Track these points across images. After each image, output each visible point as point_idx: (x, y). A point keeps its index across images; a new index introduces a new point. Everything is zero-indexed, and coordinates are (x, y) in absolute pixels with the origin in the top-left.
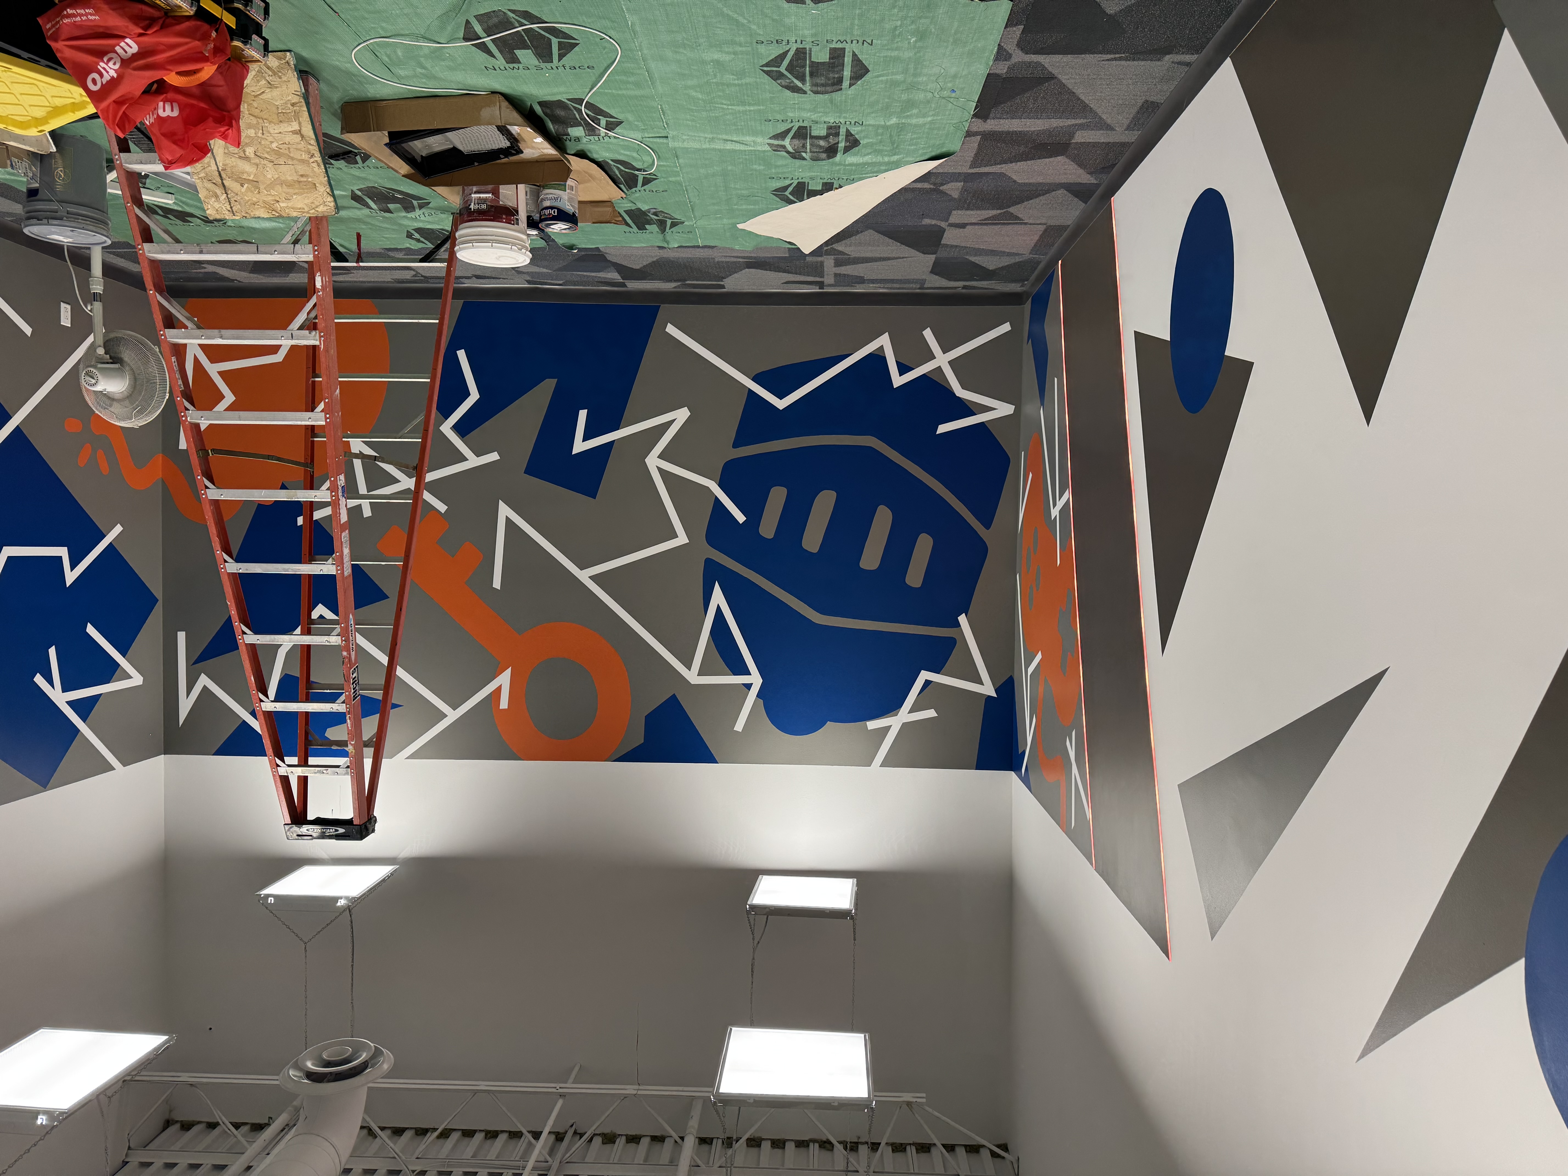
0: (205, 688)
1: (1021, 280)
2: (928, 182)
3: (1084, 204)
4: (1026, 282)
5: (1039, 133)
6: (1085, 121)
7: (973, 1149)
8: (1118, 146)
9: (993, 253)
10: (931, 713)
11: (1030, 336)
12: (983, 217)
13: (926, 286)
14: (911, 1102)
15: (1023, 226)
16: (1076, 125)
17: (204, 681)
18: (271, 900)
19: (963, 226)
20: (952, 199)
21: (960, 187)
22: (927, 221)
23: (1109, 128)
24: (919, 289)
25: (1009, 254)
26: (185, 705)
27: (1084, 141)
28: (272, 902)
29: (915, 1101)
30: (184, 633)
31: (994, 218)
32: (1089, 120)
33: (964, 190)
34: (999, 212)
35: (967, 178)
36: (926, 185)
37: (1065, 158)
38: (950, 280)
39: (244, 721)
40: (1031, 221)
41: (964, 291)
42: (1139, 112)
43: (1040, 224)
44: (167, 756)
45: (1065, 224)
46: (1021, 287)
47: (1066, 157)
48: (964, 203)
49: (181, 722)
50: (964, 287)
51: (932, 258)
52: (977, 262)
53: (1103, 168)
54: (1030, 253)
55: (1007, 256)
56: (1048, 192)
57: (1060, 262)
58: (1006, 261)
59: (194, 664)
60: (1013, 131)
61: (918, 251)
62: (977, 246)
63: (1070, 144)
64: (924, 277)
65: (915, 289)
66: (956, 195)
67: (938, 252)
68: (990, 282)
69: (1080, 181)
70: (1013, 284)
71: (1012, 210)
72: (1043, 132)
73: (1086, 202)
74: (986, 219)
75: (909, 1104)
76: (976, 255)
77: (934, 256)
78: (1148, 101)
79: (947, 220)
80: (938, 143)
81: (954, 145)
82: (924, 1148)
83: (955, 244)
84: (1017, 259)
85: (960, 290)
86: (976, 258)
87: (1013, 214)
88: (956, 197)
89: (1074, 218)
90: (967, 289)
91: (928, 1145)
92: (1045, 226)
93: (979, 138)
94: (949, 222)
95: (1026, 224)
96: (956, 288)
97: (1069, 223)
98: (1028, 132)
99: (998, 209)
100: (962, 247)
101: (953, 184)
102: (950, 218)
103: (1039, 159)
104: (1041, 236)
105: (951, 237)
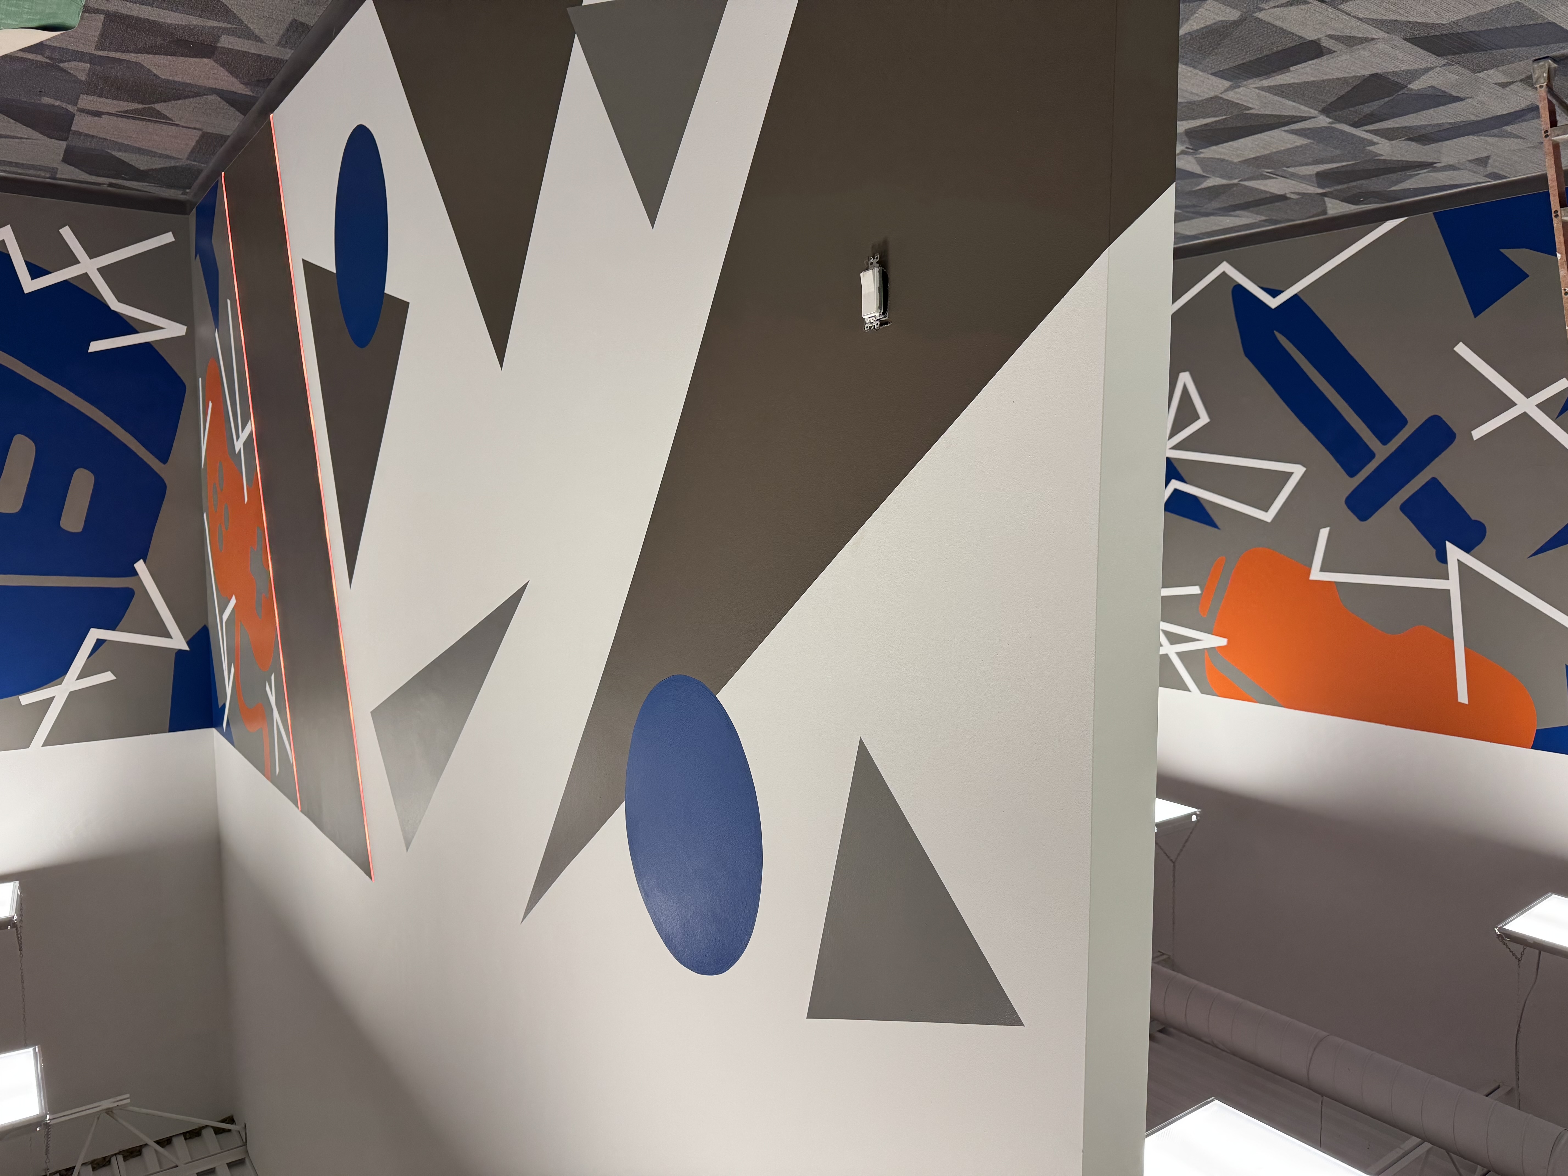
1: (183, 187)
2: (42, 55)
3: (242, 116)
4: (188, 191)
5: (176, 27)
6: (229, 26)
7: (193, 1134)
8: (271, 61)
9: (140, 151)
10: (108, 677)
11: (198, 251)
12: (122, 109)
13: (58, 176)
14: (112, 1108)
15: (174, 128)
16: (220, 29)
19: (98, 114)
20: (77, 81)
21: (87, 69)
22: (46, 100)
23: (258, 39)
24: (50, 178)
25: (161, 156)
27: (232, 48)
29: (116, 1105)
31: (136, 111)
32: (234, 26)
33: (91, 73)
34: (141, 106)
35: (93, 59)
36: (39, 58)
37: (212, 61)
38: (90, 174)
40: (182, 124)
41: (109, 189)
42: (288, 30)
43: (195, 129)
45: (224, 134)
46: (182, 194)
47: (214, 61)
48: (92, 87)
50: (111, 185)
51: (64, 144)
52: (122, 158)
53: (258, 81)
54: (188, 159)
55: (158, 157)
56: (197, 95)
57: (223, 173)
58: (158, 164)
60: (144, 19)
61: (41, 133)
62: (119, 141)
63: (216, 47)
64: (55, 165)
65: (43, 177)
66: (83, 77)
67: (70, 139)
68: (143, 184)
69: (234, 89)
70: (173, 190)
71: (158, 107)
72: (184, 27)
73: (245, 115)
74: (126, 112)
75: (109, 1111)
76: (120, 150)
77: (65, 143)
78: (296, 21)
79: (75, 104)
80: (47, 11)
81: (72, 18)
82: (133, 1153)
83: (91, 133)
84: (173, 163)
85: (105, 187)
86: (120, 154)
87: (159, 111)
88: (83, 79)
89: (234, 129)
90: (114, 187)
91: (138, 1149)
92: (201, 132)
93: (102, 17)
94: (78, 106)
95: (177, 125)
96: (99, 184)
97: (229, 133)
98: (165, 23)
99: (139, 103)
100: (100, 138)
101: (77, 63)
102: (79, 103)
103: (182, 56)
104: (198, 142)
105: (81, 124)
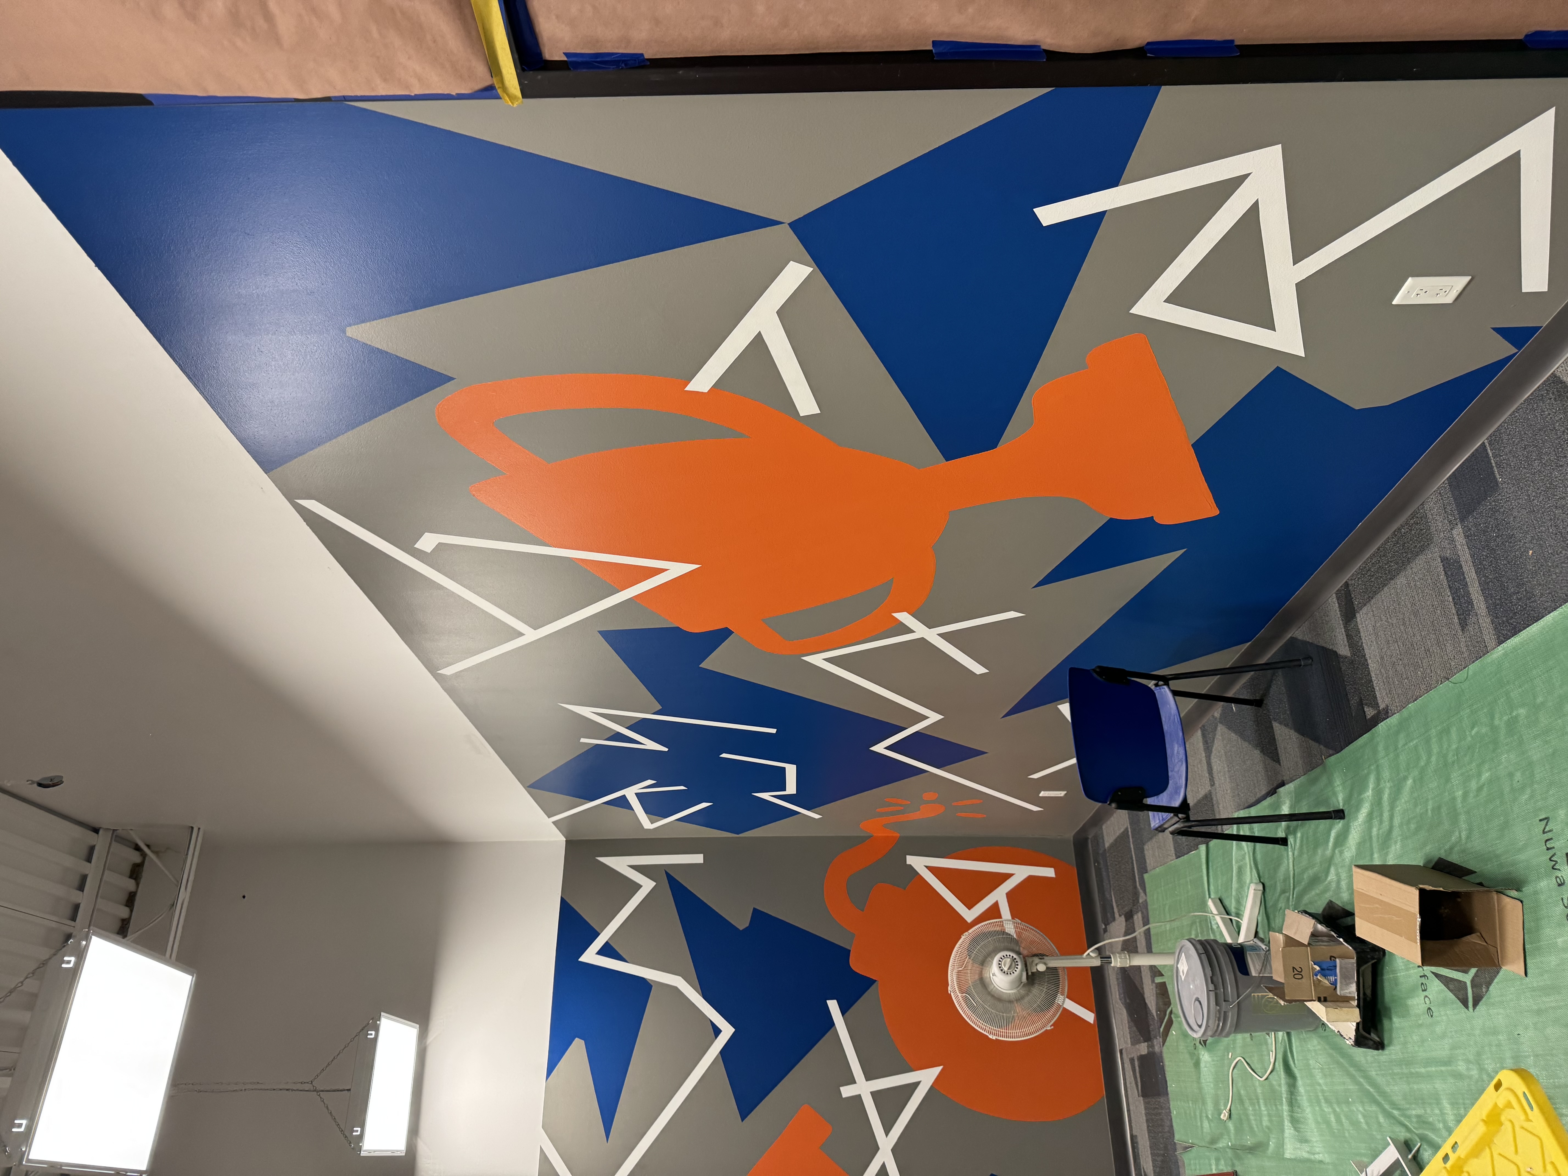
0: (639, 887)
17: (647, 885)
18: (371, 1034)
26: (621, 864)
28: (369, 1037)
30: (702, 862)
39: (599, 934)
44: (565, 842)
49: (602, 859)
59: (666, 873)
